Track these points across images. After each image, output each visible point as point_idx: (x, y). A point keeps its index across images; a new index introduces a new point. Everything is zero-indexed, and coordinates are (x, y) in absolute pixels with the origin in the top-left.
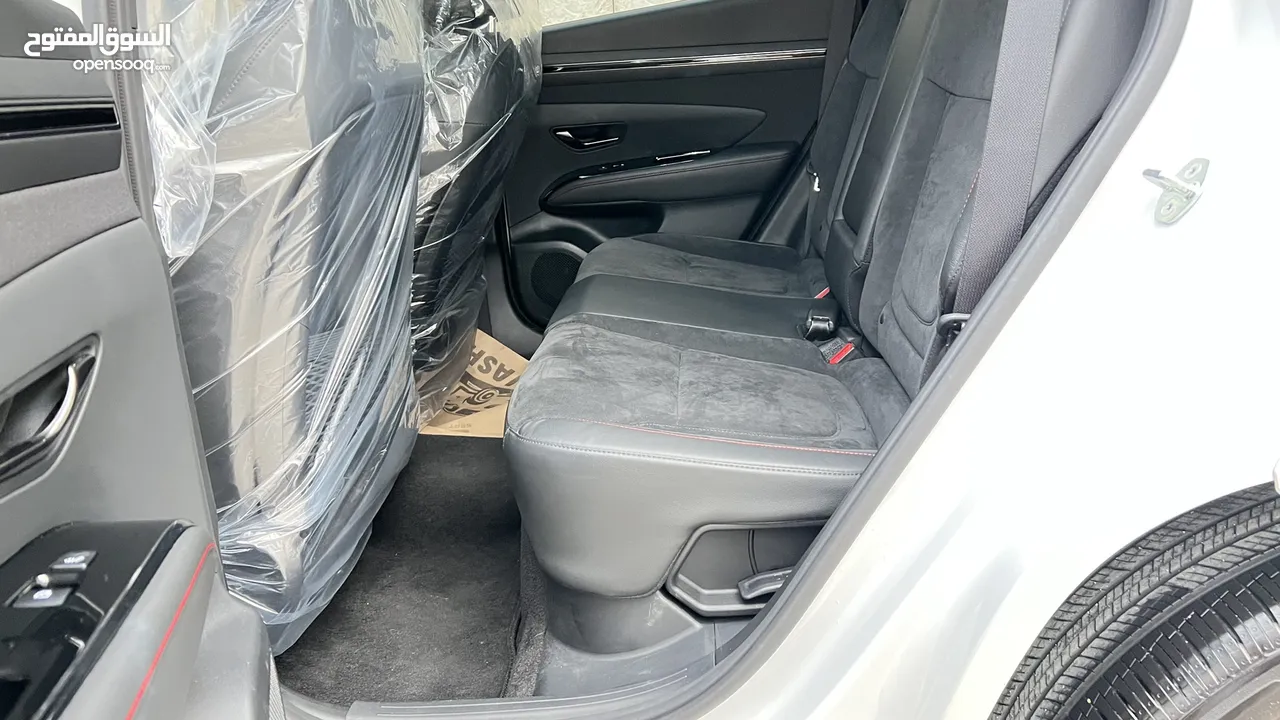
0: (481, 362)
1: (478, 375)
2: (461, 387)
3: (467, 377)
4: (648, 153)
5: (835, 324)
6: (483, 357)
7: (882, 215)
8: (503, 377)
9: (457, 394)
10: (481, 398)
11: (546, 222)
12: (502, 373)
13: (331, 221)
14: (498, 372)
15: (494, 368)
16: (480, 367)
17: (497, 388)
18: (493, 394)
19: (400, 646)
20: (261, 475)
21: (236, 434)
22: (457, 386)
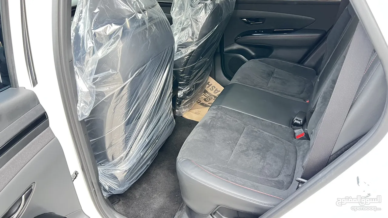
0: (211, 87)
1: (209, 91)
2: (203, 95)
3: (206, 92)
4: (272, 28)
5: (303, 122)
6: (212, 86)
7: (321, 97)
8: (217, 93)
9: (202, 97)
10: (208, 99)
11: (236, 47)
12: (216, 91)
13: (132, 99)
14: (215, 91)
15: (214, 89)
16: (210, 89)
17: (214, 96)
18: (212, 98)
19: (157, 190)
20: (115, 157)
21: (108, 149)
22: (202, 94)
